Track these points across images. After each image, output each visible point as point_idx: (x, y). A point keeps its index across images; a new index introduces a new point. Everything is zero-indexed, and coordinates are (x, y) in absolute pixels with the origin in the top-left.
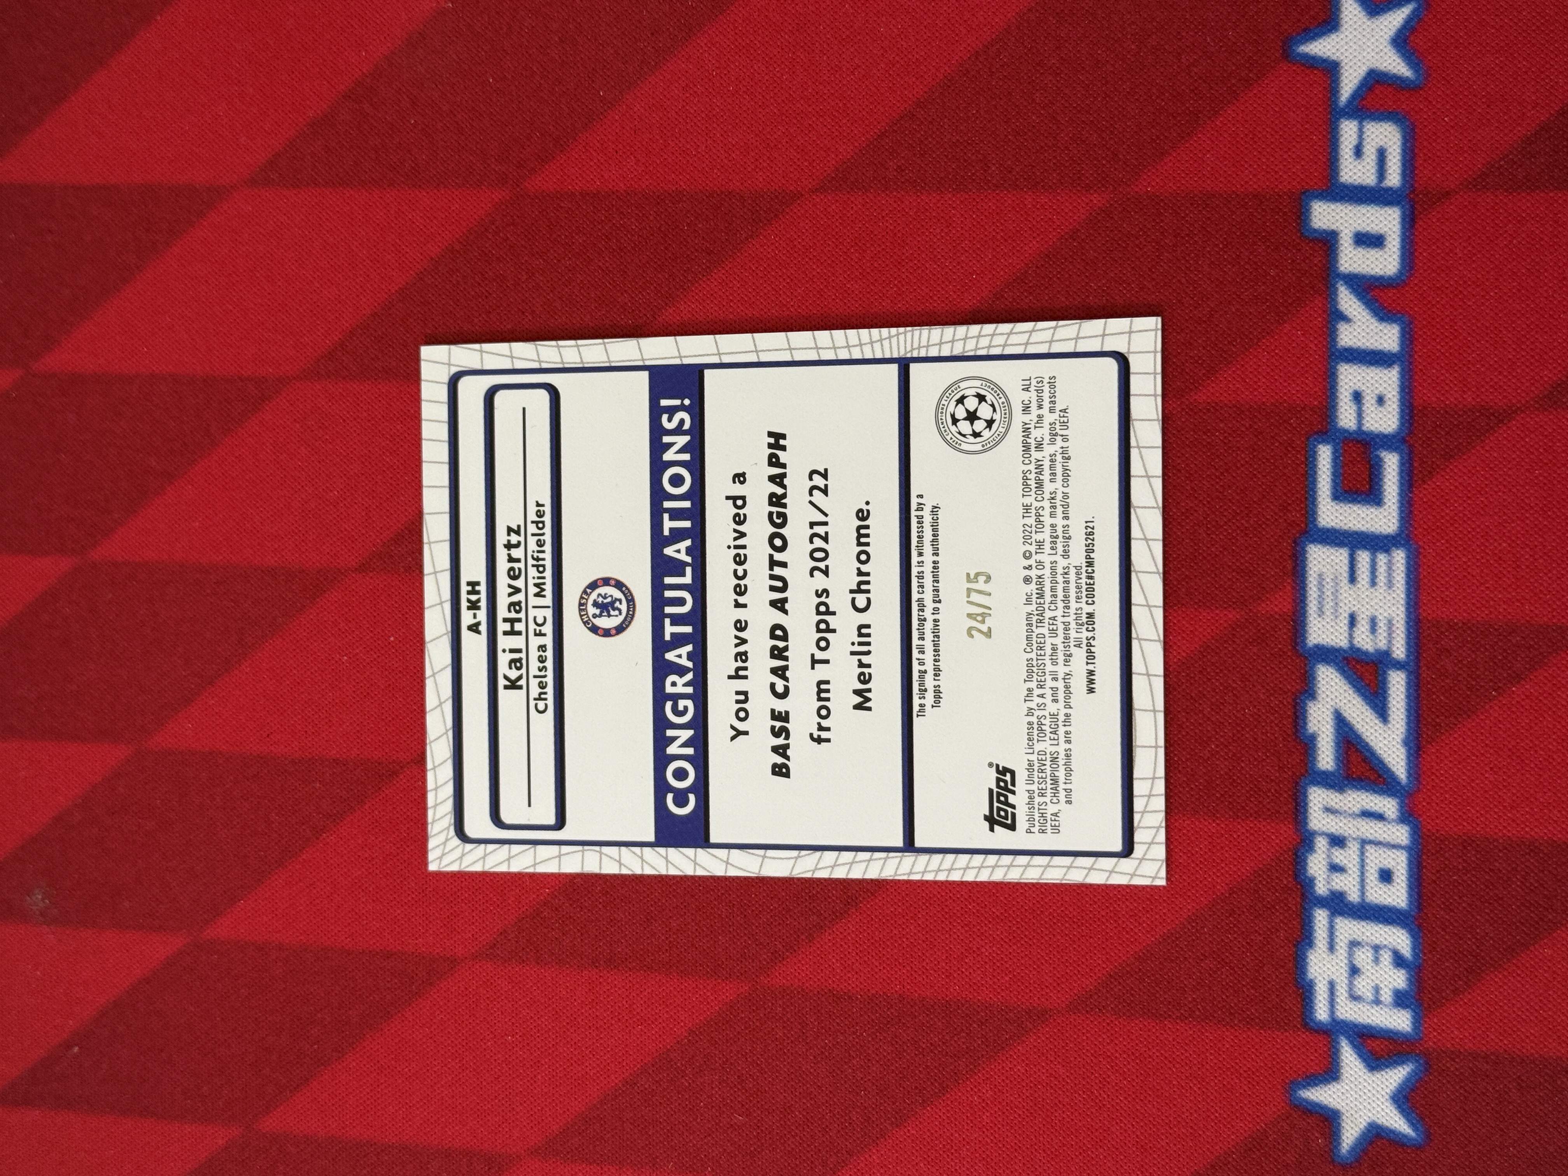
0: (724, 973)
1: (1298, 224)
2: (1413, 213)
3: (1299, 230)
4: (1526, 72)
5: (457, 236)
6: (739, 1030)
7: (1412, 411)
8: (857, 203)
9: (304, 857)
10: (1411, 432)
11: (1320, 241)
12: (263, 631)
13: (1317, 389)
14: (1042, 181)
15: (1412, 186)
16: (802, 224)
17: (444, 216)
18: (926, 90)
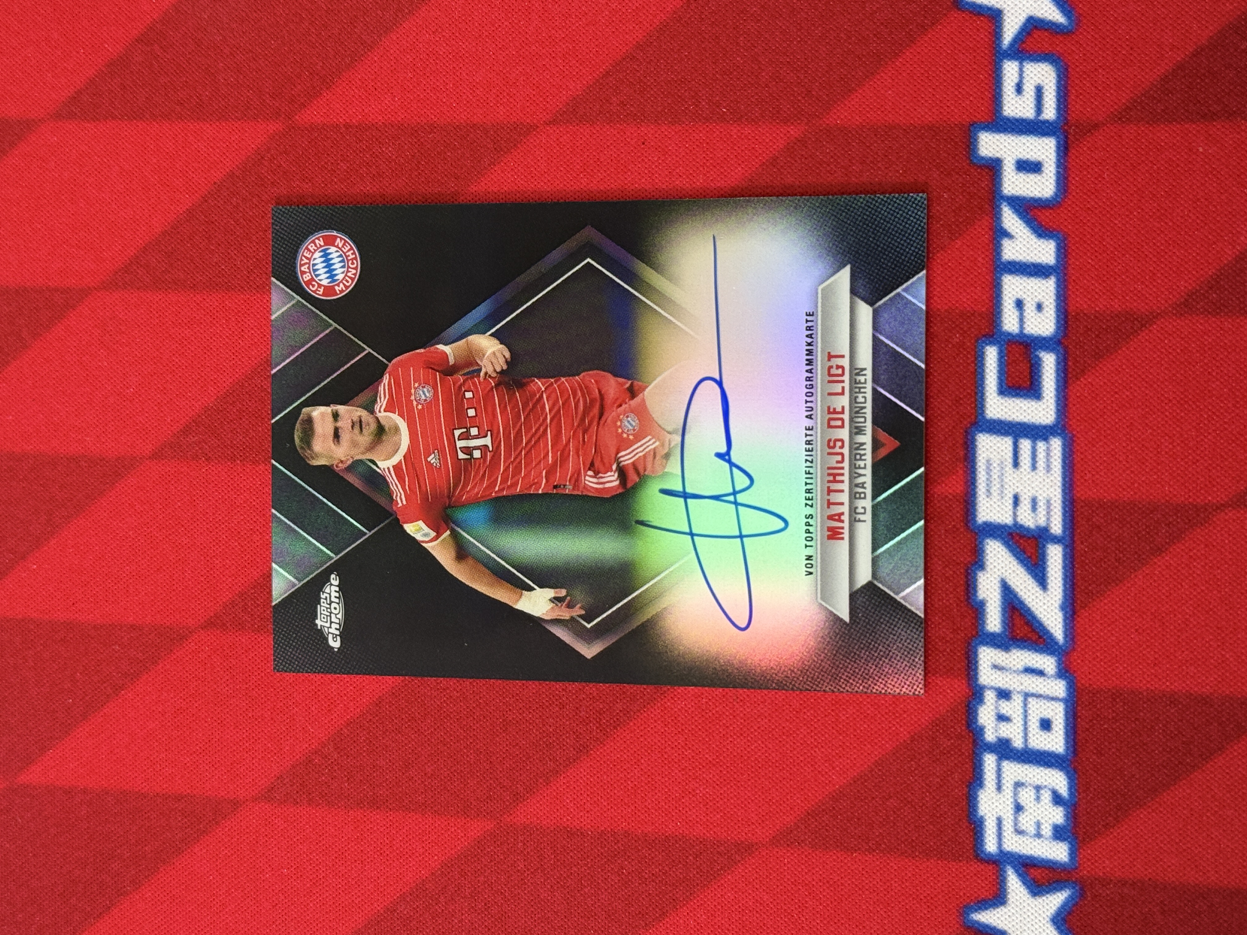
0: (473, 812)
1: (968, 152)
2: (1066, 142)
3: (968, 158)
4: (1164, 19)
5: (237, 163)
6: (486, 863)
7: (1066, 317)
8: (585, 134)
9: (105, 711)
10: (1066, 335)
11: (987, 167)
12: (68, 512)
13: (984, 297)
14: (746, 114)
15: (1066, 118)
16: (537, 153)
17: (225, 146)
18: (645, 34)
